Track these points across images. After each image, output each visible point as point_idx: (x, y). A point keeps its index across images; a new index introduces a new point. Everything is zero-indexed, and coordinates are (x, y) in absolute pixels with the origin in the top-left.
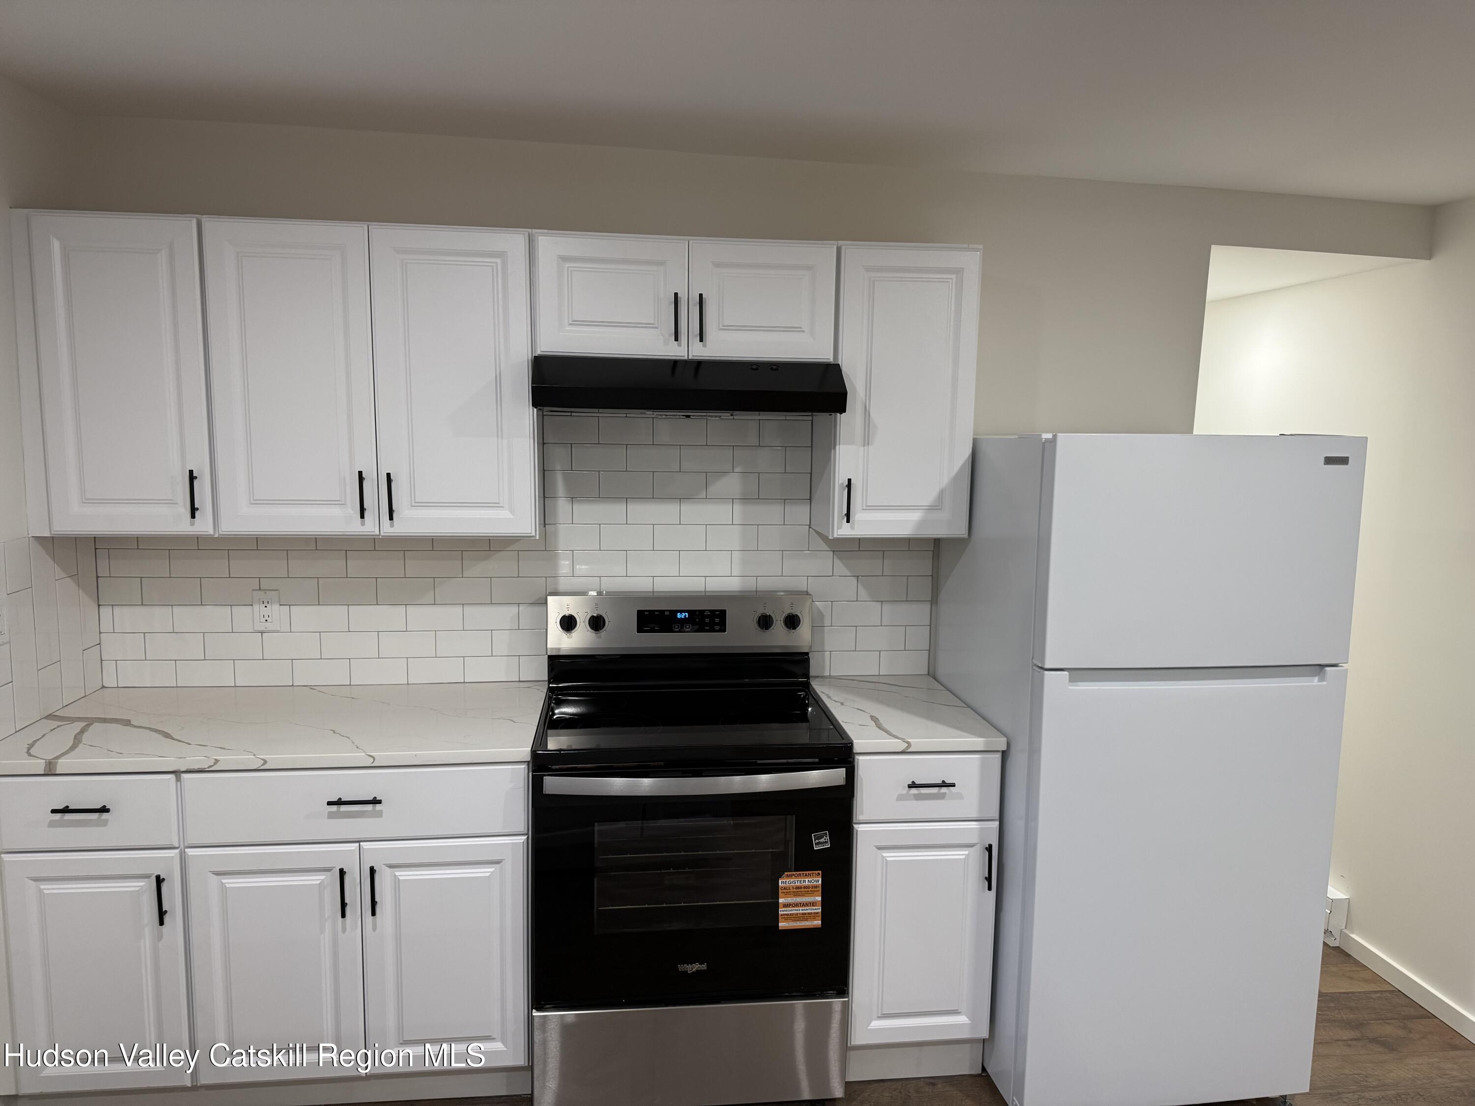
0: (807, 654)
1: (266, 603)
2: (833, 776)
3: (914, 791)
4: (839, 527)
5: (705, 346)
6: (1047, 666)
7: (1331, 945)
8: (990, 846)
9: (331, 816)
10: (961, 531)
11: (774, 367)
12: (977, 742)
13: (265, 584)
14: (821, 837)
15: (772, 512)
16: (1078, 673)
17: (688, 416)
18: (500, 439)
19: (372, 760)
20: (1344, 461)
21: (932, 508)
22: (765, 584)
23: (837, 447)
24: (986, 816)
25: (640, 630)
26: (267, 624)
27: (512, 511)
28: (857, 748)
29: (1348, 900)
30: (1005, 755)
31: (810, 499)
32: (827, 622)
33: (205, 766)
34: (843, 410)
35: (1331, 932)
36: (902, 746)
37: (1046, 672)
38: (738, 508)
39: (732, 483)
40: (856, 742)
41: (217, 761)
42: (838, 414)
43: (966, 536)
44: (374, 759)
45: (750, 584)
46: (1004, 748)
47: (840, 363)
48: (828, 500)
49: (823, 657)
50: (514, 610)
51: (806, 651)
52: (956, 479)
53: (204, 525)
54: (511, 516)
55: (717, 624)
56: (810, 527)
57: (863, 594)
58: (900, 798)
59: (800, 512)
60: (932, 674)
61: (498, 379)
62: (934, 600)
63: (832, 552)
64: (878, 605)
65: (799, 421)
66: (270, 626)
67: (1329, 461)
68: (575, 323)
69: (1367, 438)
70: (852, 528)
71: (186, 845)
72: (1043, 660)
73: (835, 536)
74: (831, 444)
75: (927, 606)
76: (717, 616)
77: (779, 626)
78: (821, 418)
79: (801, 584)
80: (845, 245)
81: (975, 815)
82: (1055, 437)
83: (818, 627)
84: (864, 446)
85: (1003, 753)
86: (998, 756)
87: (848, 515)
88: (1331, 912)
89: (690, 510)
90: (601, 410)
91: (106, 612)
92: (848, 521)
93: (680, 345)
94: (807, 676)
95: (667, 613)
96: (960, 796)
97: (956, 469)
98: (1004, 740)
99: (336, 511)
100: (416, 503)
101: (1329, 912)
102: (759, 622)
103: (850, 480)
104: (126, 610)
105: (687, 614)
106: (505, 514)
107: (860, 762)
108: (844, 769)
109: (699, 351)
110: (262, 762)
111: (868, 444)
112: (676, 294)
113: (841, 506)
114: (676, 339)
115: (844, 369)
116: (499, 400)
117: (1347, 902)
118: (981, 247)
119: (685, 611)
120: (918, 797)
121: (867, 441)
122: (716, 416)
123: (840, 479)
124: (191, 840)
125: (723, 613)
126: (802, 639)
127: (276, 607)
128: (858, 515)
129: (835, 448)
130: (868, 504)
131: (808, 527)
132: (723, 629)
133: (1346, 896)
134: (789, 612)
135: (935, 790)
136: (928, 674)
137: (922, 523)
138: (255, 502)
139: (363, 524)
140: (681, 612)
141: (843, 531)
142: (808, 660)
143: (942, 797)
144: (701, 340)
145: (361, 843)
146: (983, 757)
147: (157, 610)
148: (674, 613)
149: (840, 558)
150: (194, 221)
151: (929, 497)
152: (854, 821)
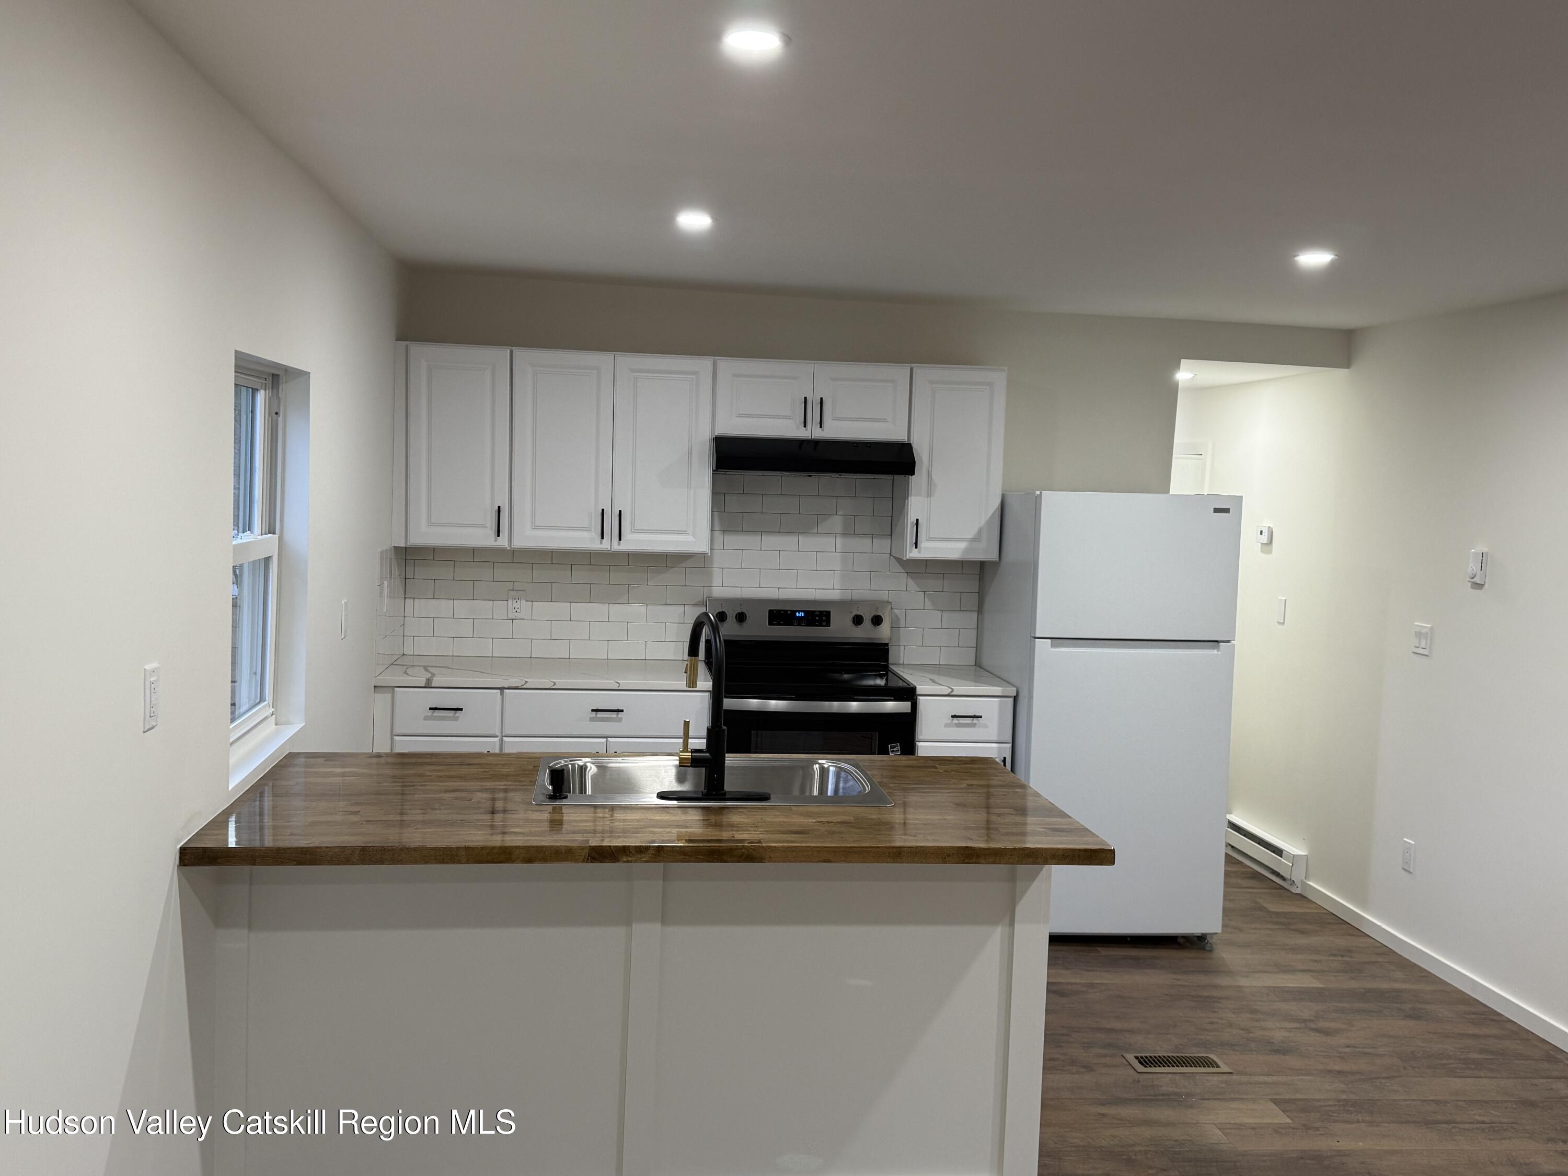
0: (887, 644)
1: (516, 599)
2: (903, 707)
3: (956, 721)
4: (910, 552)
5: (823, 430)
6: (1037, 636)
7: (1294, 892)
8: (1005, 758)
9: (592, 719)
10: (993, 556)
11: (868, 445)
12: (997, 690)
13: (517, 586)
14: (895, 747)
15: (864, 544)
16: (1057, 640)
17: (811, 476)
18: (689, 490)
19: (618, 685)
20: (1226, 511)
21: (973, 540)
22: (857, 595)
23: (910, 498)
24: (1002, 740)
25: (770, 624)
26: (516, 613)
27: (694, 535)
28: (918, 692)
29: (1306, 857)
30: (1016, 699)
31: (891, 535)
32: (902, 624)
33: (519, 685)
34: (913, 473)
35: (1293, 881)
36: (948, 691)
37: (1037, 640)
38: (840, 540)
39: (836, 522)
40: (918, 687)
41: (526, 682)
42: (910, 477)
43: (997, 559)
44: (619, 685)
45: (847, 596)
46: (1015, 695)
47: (912, 443)
48: (903, 535)
49: (899, 650)
50: (681, 609)
51: (886, 642)
52: (989, 522)
53: (503, 542)
54: (694, 540)
55: (824, 621)
56: (891, 555)
57: (928, 604)
58: (947, 725)
59: (883, 545)
60: (978, 664)
61: (690, 453)
62: (980, 610)
63: (906, 574)
64: (939, 613)
65: (884, 480)
66: (518, 615)
67: (1217, 510)
68: (740, 416)
69: (1242, 496)
70: (919, 552)
71: (504, 735)
72: (1035, 633)
73: (908, 558)
74: (905, 495)
75: (975, 615)
76: (825, 616)
77: (867, 622)
78: (899, 478)
79: (884, 596)
80: (916, 367)
81: (995, 738)
82: (1041, 493)
83: (895, 627)
84: (928, 497)
85: (1015, 696)
86: (1011, 700)
87: (916, 544)
88: (1293, 865)
89: (806, 541)
90: (745, 471)
91: (409, 602)
92: (916, 547)
93: (806, 430)
94: (887, 660)
95: (789, 612)
96: (986, 726)
97: (990, 514)
98: (1015, 689)
99: (585, 534)
100: (635, 530)
101: (1291, 865)
102: (853, 621)
103: (917, 520)
104: (423, 601)
105: (803, 613)
106: (690, 538)
107: (921, 702)
108: (910, 703)
109: (819, 434)
110: (553, 684)
111: (930, 496)
112: (806, 398)
113: (911, 538)
114: (805, 426)
115: (915, 446)
116: (690, 464)
117: (1306, 859)
118: (1006, 368)
119: (802, 611)
120: (958, 725)
121: (929, 494)
122: (828, 476)
123: (911, 519)
124: (506, 732)
125: (828, 614)
126: (884, 632)
127: (524, 602)
128: (923, 544)
129: (908, 498)
130: (931, 536)
131: (889, 555)
132: (828, 625)
133: (1304, 852)
134: (874, 614)
135: (969, 721)
136: (976, 665)
137: (966, 550)
138: (536, 527)
139: (601, 543)
140: (799, 611)
141: (913, 554)
142: (888, 650)
143: (974, 725)
144: (821, 427)
145: (608, 739)
146: (1000, 701)
147: (443, 603)
148: (794, 612)
149: (912, 578)
150: (509, 351)
151: (971, 534)
152: (917, 740)
